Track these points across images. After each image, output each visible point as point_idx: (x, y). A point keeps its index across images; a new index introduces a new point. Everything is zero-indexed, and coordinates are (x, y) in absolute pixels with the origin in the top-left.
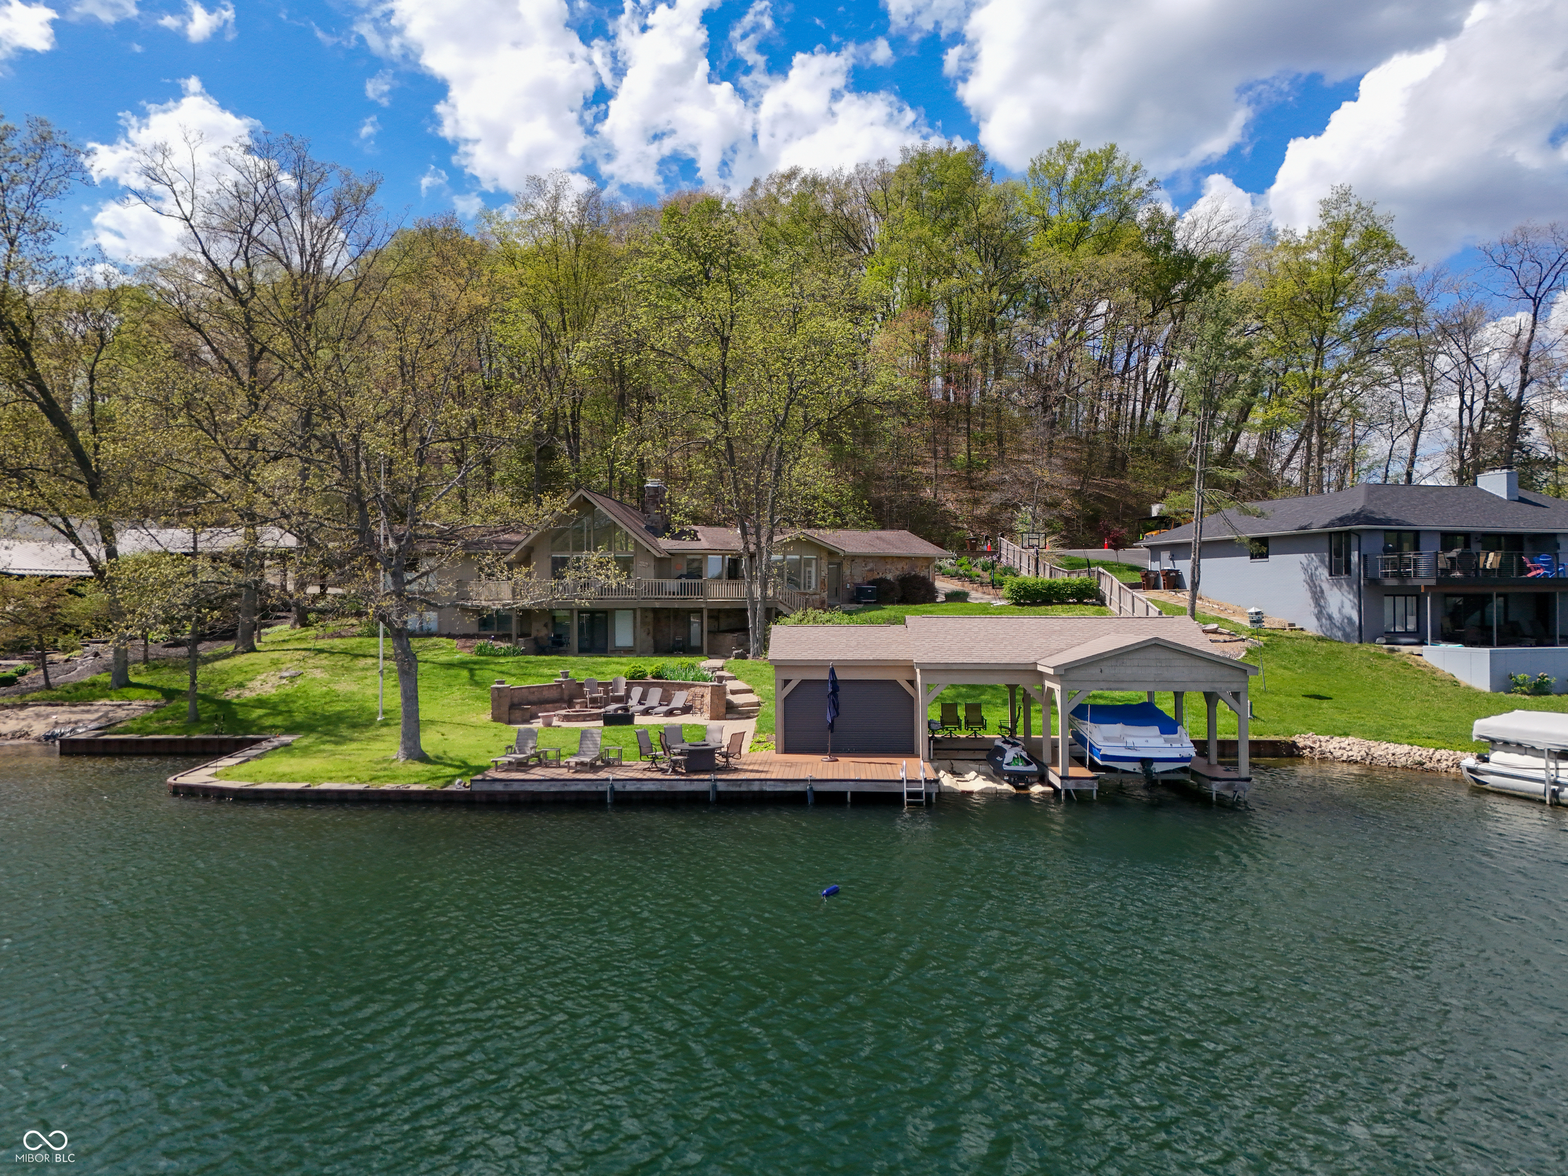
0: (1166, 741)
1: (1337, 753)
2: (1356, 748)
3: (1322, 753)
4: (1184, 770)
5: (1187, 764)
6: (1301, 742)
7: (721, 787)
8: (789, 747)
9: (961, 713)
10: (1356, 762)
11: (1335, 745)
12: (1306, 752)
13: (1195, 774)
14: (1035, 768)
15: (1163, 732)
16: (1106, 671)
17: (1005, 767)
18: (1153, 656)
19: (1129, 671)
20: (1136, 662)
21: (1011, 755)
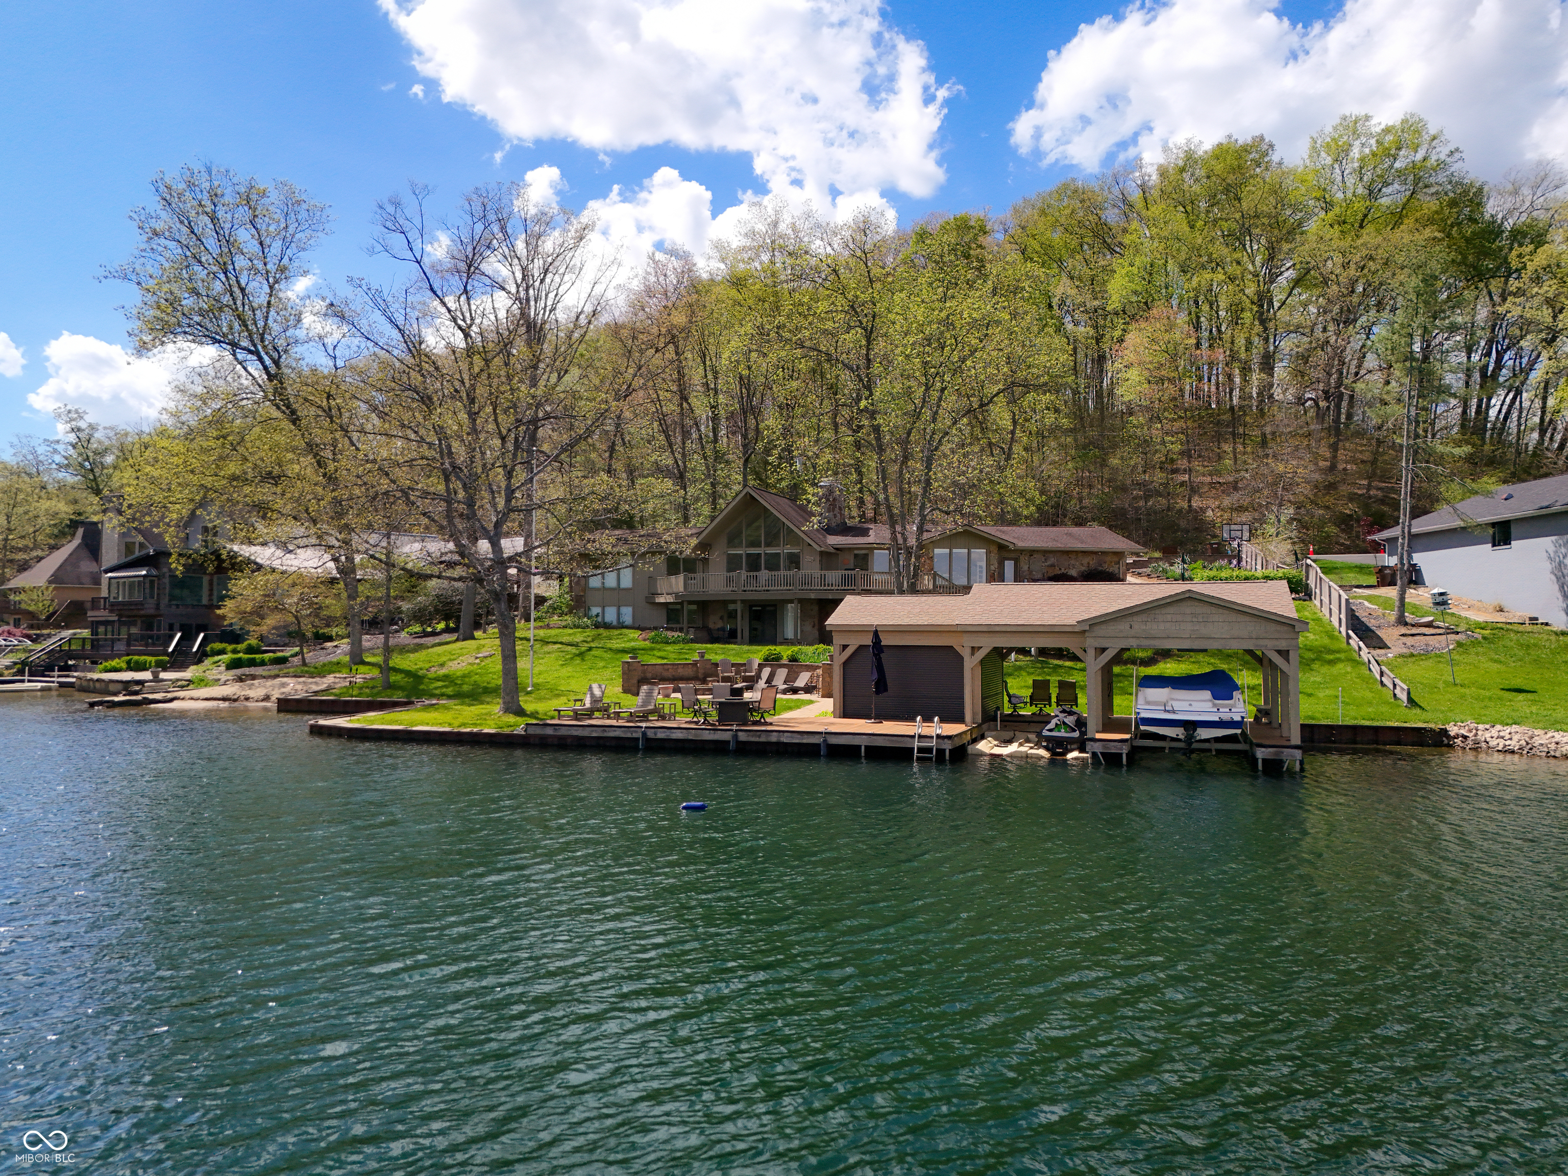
0: (1214, 705)
1: (1493, 743)
2: (1516, 737)
3: (1477, 742)
6: (1453, 730)
7: (742, 737)
8: (846, 712)
9: (1054, 692)
10: (1513, 752)
11: (1491, 735)
12: (1458, 741)
14: (1076, 734)
15: (1215, 697)
16: (1136, 626)
17: (1045, 733)
18: (1188, 611)
19: (1162, 626)
20: (1169, 617)
21: (1054, 721)
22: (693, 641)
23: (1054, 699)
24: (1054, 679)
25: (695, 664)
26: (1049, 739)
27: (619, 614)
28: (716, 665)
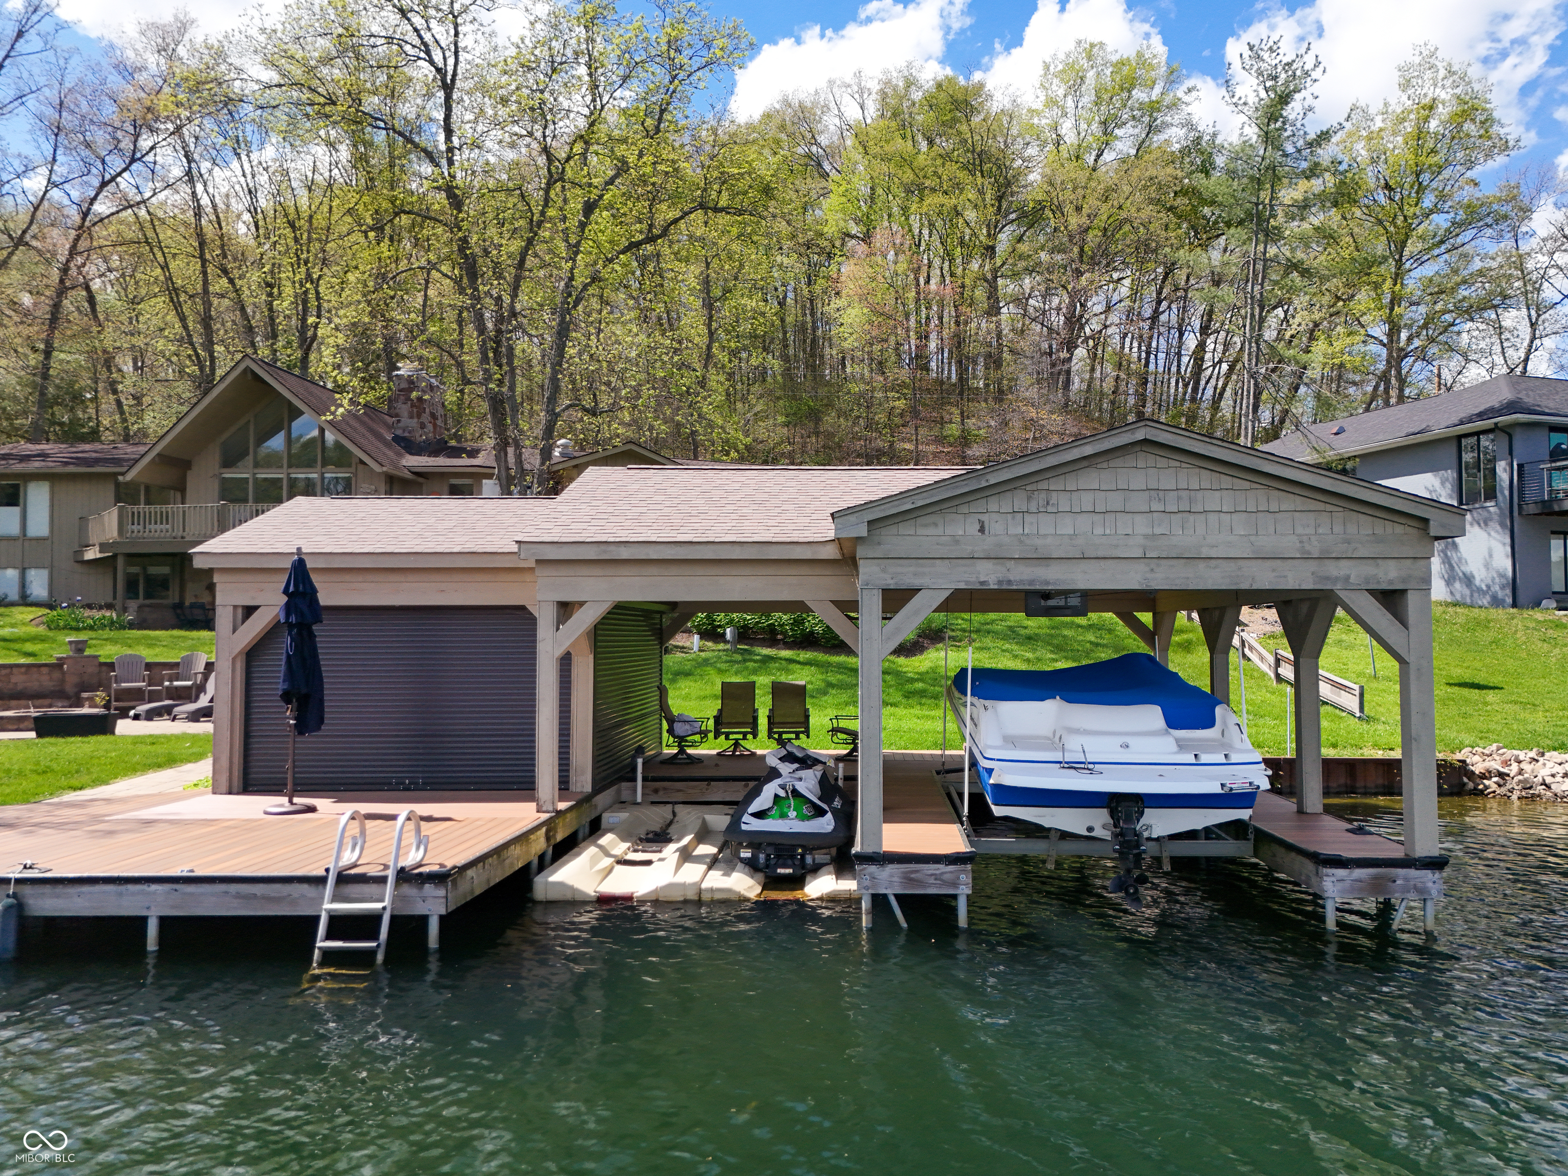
0: (1182, 746)
1: (1560, 786)
3: (1527, 786)
4: (1237, 829)
5: (1244, 814)
6: (1478, 764)
8: (249, 776)
9: (763, 706)
11: (1552, 770)
12: (1491, 783)
13: (1263, 839)
14: (826, 824)
15: (1173, 722)
16: (996, 526)
17: (750, 824)
18: (1138, 480)
19: (1066, 526)
20: (1087, 503)
21: (770, 789)
22: (131, 626)
23: (763, 722)
24: (763, 681)
25: (59, 665)
26: (757, 840)
27: (23, 585)
28: (111, 666)
